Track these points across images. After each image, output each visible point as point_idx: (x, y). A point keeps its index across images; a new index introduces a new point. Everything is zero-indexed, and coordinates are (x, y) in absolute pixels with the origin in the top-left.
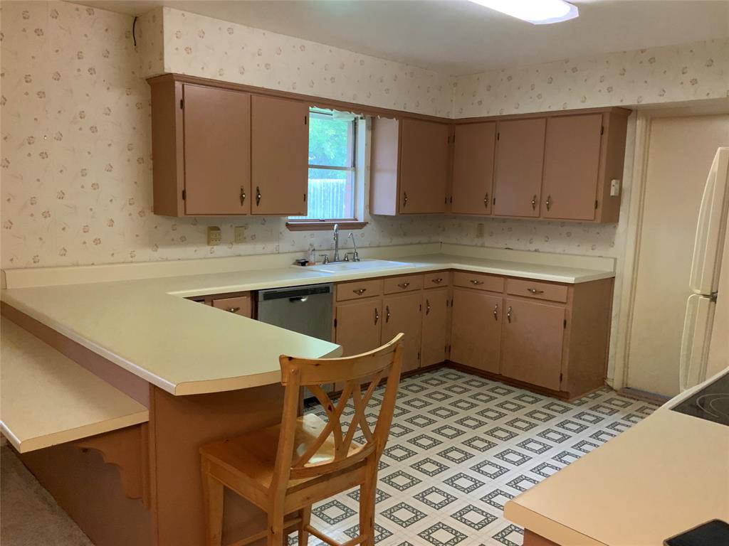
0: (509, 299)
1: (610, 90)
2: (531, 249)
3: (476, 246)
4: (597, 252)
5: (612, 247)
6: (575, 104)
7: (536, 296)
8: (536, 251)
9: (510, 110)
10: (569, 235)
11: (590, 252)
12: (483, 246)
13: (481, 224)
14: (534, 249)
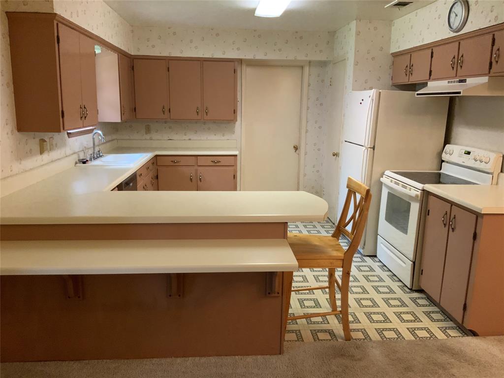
0: (200, 168)
1: (238, 49)
2: (186, 139)
3: (146, 139)
4: (226, 137)
5: (234, 134)
6: (219, 55)
7: (217, 164)
8: (190, 139)
9: (176, 53)
10: (209, 129)
11: (223, 138)
12: (151, 139)
13: (148, 125)
14: (188, 139)
